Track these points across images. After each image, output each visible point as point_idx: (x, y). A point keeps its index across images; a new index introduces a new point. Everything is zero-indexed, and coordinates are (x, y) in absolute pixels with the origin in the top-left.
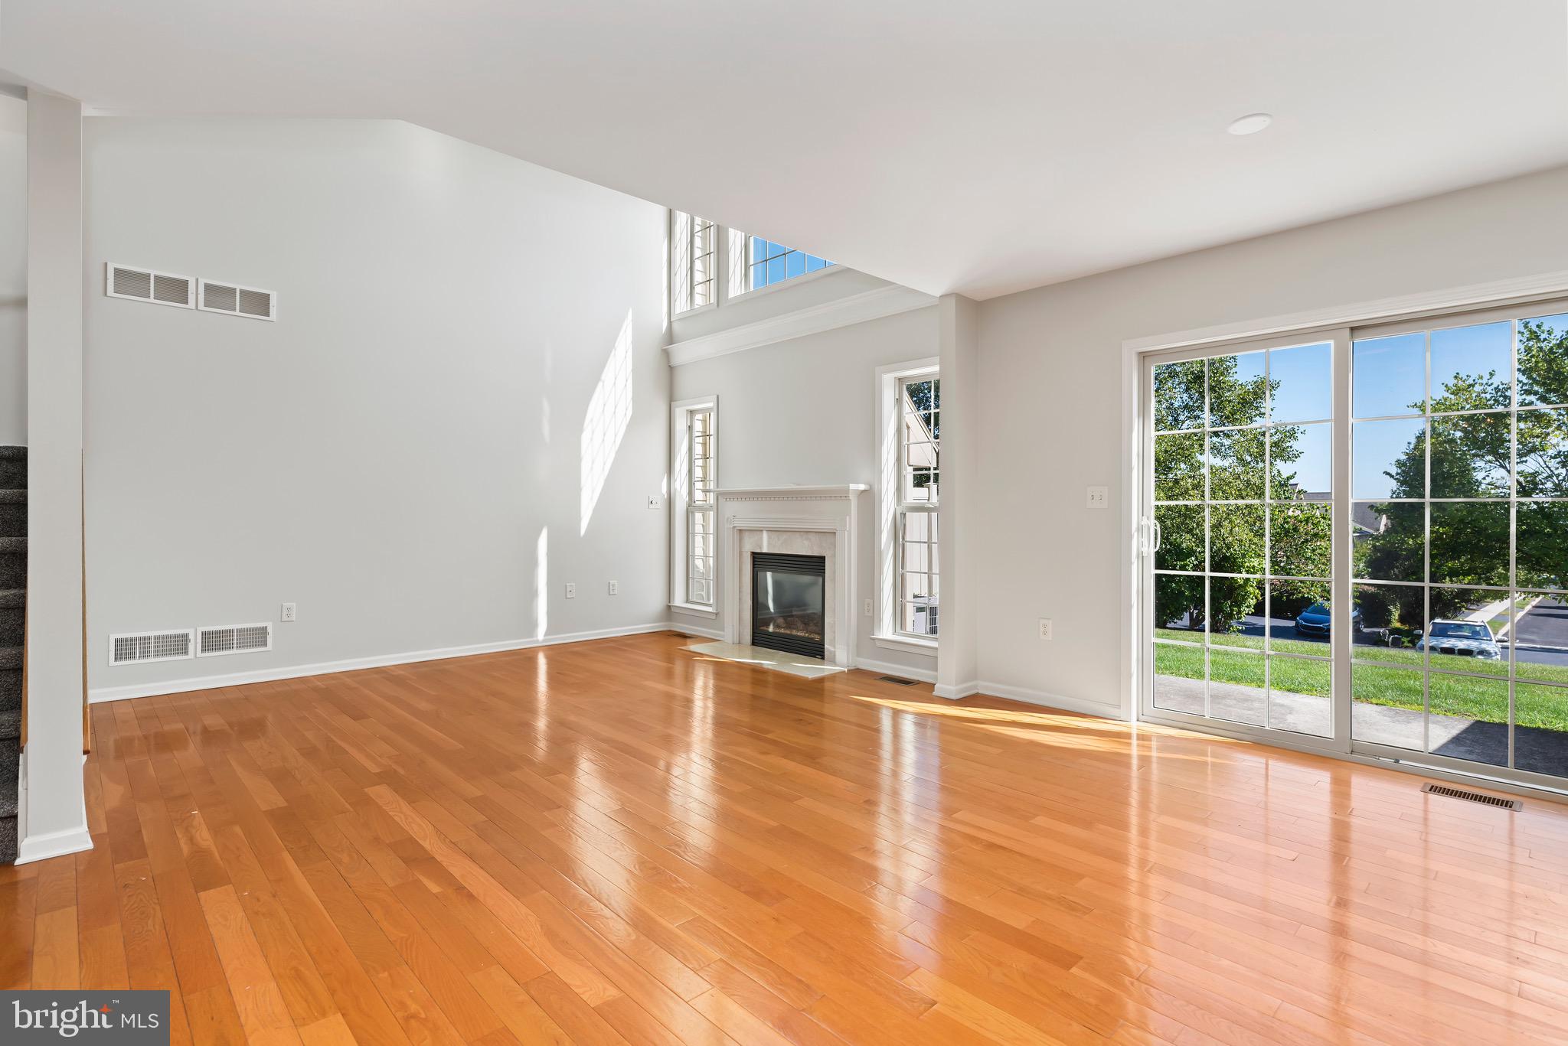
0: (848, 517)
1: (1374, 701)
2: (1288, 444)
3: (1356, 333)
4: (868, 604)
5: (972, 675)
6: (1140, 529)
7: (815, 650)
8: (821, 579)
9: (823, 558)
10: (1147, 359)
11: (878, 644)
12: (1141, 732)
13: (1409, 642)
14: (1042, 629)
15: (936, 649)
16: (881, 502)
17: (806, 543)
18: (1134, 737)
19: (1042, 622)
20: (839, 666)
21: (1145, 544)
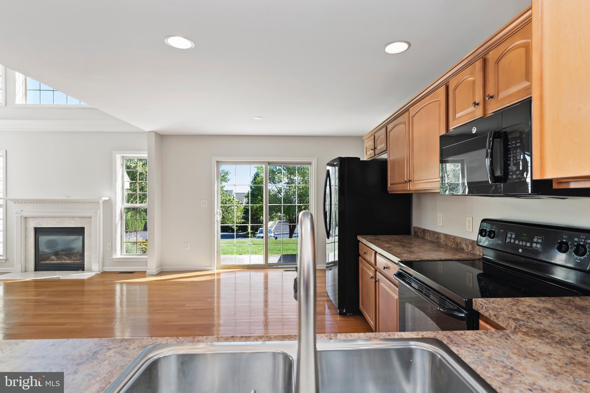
0: (99, 211)
1: (260, 254)
2: (226, 176)
3: (270, 165)
4: (109, 245)
5: (161, 265)
6: (217, 213)
7: (81, 268)
8: (81, 237)
9: (84, 228)
10: (219, 163)
11: (114, 260)
12: (217, 272)
13: (253, 236)
14: (186, 246)
15: (147, 258)
16: (116, 204)
17: (73, 222)
18: (216, 274)
19: (186, 244)
20: (94, 272)
21: (218, 218)
